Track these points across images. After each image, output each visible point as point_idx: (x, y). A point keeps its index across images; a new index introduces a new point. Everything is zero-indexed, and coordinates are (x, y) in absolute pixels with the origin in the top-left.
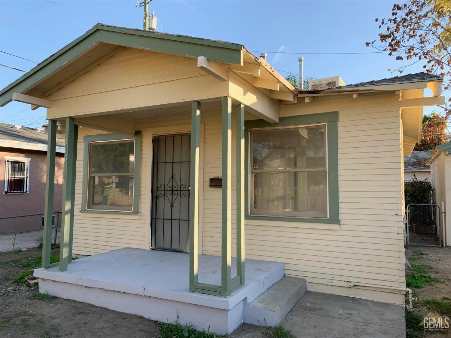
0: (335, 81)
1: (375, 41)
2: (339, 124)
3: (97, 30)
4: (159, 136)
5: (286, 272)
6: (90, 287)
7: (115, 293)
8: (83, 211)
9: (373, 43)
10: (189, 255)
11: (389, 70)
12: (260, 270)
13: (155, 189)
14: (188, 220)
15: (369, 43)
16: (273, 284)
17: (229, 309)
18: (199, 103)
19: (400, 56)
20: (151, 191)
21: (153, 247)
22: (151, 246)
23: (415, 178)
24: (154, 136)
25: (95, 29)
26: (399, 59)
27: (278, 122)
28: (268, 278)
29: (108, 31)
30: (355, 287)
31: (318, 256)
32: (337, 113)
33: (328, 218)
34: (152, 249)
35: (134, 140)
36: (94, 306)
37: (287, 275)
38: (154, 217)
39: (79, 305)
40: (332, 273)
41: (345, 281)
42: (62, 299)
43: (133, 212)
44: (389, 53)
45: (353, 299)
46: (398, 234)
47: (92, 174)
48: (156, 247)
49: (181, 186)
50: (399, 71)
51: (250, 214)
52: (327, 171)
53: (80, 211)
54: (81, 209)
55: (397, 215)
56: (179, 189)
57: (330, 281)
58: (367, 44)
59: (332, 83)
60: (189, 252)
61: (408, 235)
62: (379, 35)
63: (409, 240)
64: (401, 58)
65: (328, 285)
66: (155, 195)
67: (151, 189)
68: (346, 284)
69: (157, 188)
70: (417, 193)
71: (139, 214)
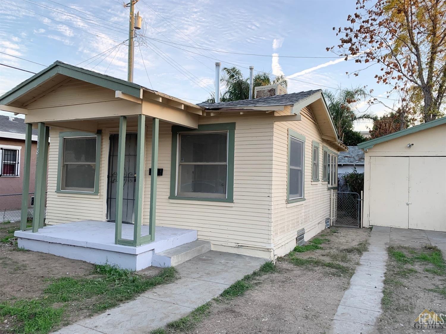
0: (274, 88)
1: (334, 46)
2: (236, 132)
3: (57, 65)
4: (114, 134)
5: (199, 237)
6: (52, 243)
7: (68, 246)
8: (58, 191)
9: (332, 48)
10: (134, 225)
11: (347, 73)
12: (175, 234)
13: (110, 175)
14: (134, 200)
15: (329, 48)
16: (184, 244)
17: (137, 254)
18: (125, 117)
19: (359, 60)
20: (108, 177)
21: (109, 219)
22: (107, 219)
23: (355, 171)
24: (111, 135)
25: (55, 65)
26: (358, 62)
27: (197, 128)
28: (177, 239)
29: (63, 67)
30: (239, 247)
31: (220, 225)
32: (234, 124)
33: (227, 198)
34: (108, 221)
35: (96, 137)
36: (55, 256)
37: (199, 239)
38: (109, 197)
39: (44, 255)
40: (227, 238)
41: (235, 243)
42: (33, 251)
43: (94, 192)
44: (345, 58)
45: (239, 256)
46: (269, 210)
47: (65, 162)
48: (110, 219)
49: (129, 174)
50: (354, 74)
51: (176, 195)
52: (227, 165)
53: (56, 192)
54: (56, 190)
55: (269, 196)
56: (127, 176)
57: (226, 243)
58: (328, 49)
59: (273, 90)
60: (134, 223)
61: (334, 218)
62: (340, 40)
63: (335, 222)
64: (360, 61)
65: (225, 246)
66: (110, 180)
67: (108, 175)
68: (234, 245)
69: (112, 175)
70: (355, 183)
71: (99, 194)
